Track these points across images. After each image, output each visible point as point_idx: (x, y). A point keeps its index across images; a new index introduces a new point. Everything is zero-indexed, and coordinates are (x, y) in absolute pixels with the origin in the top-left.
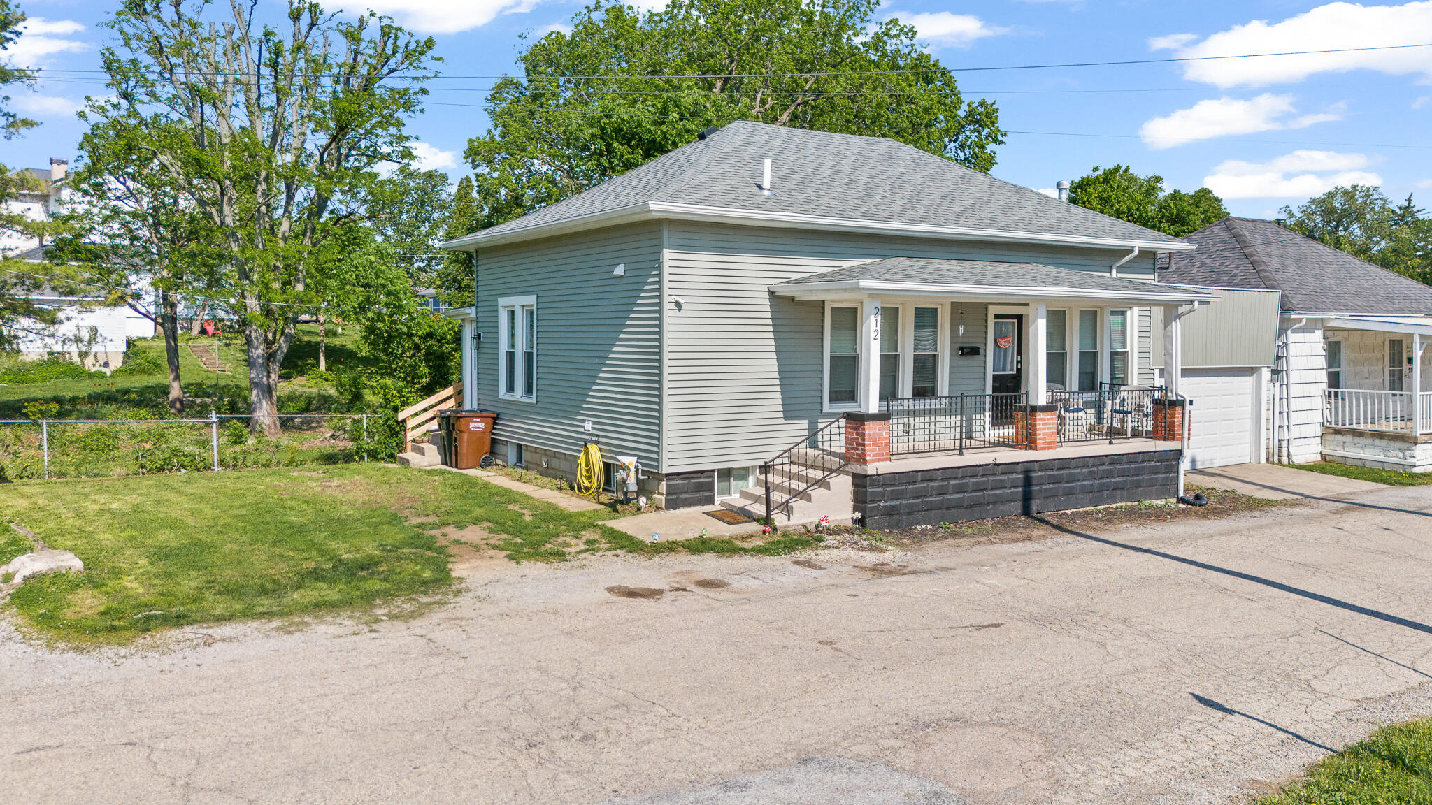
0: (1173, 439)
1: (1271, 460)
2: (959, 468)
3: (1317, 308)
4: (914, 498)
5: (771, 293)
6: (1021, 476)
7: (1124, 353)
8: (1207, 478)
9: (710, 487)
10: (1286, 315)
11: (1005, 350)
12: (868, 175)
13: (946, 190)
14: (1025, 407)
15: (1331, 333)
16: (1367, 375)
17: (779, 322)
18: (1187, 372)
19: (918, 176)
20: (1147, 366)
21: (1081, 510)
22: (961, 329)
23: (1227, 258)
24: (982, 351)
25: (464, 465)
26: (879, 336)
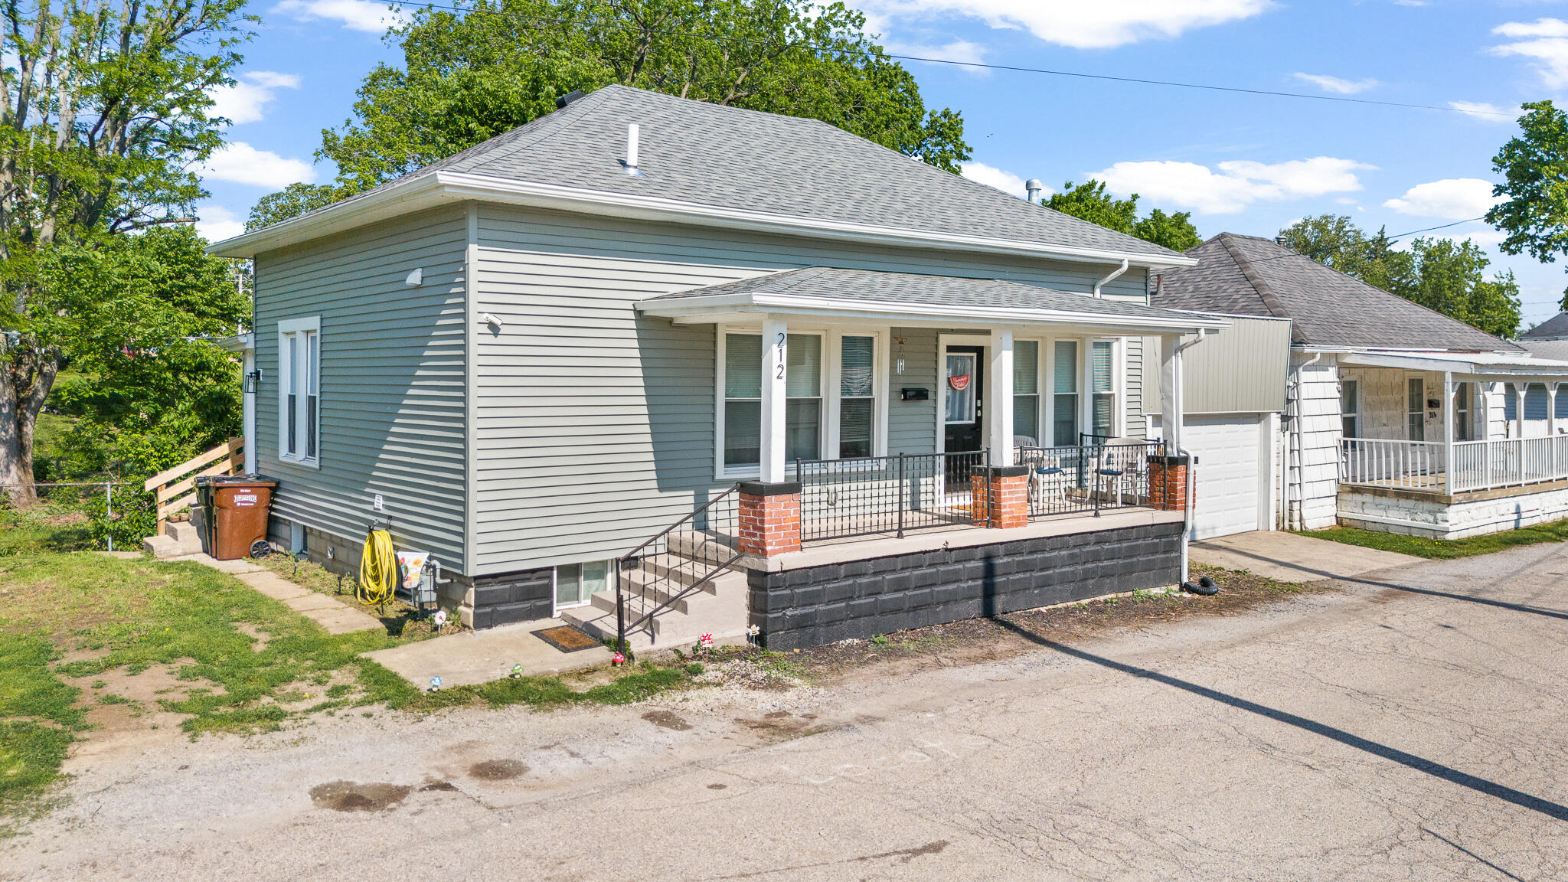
0: (1175, 508)
1: (1281, 526)
2: (897, 556)
3: (1333, 342)
4: (836, 601)
5: (639, 313)
6: (980, 564)
7: (1109, 397)
8: (1210, 552)
9: (547, 592)
10: (1298, 349)
11: (962, 393)
12: (784, 161)
13: (886, 184)
14: (986, 470)
15: (1346, 371)
16: (1385, 422)
17: (648, 354)
18: (1190, 420)
19: (851, 166)
20: (1137, 412)
21: (1060, 606)
22: (902, 364)
23: (1225, 281)
24: (931, 395)
25: (225, 556)
26: (784, 374)
